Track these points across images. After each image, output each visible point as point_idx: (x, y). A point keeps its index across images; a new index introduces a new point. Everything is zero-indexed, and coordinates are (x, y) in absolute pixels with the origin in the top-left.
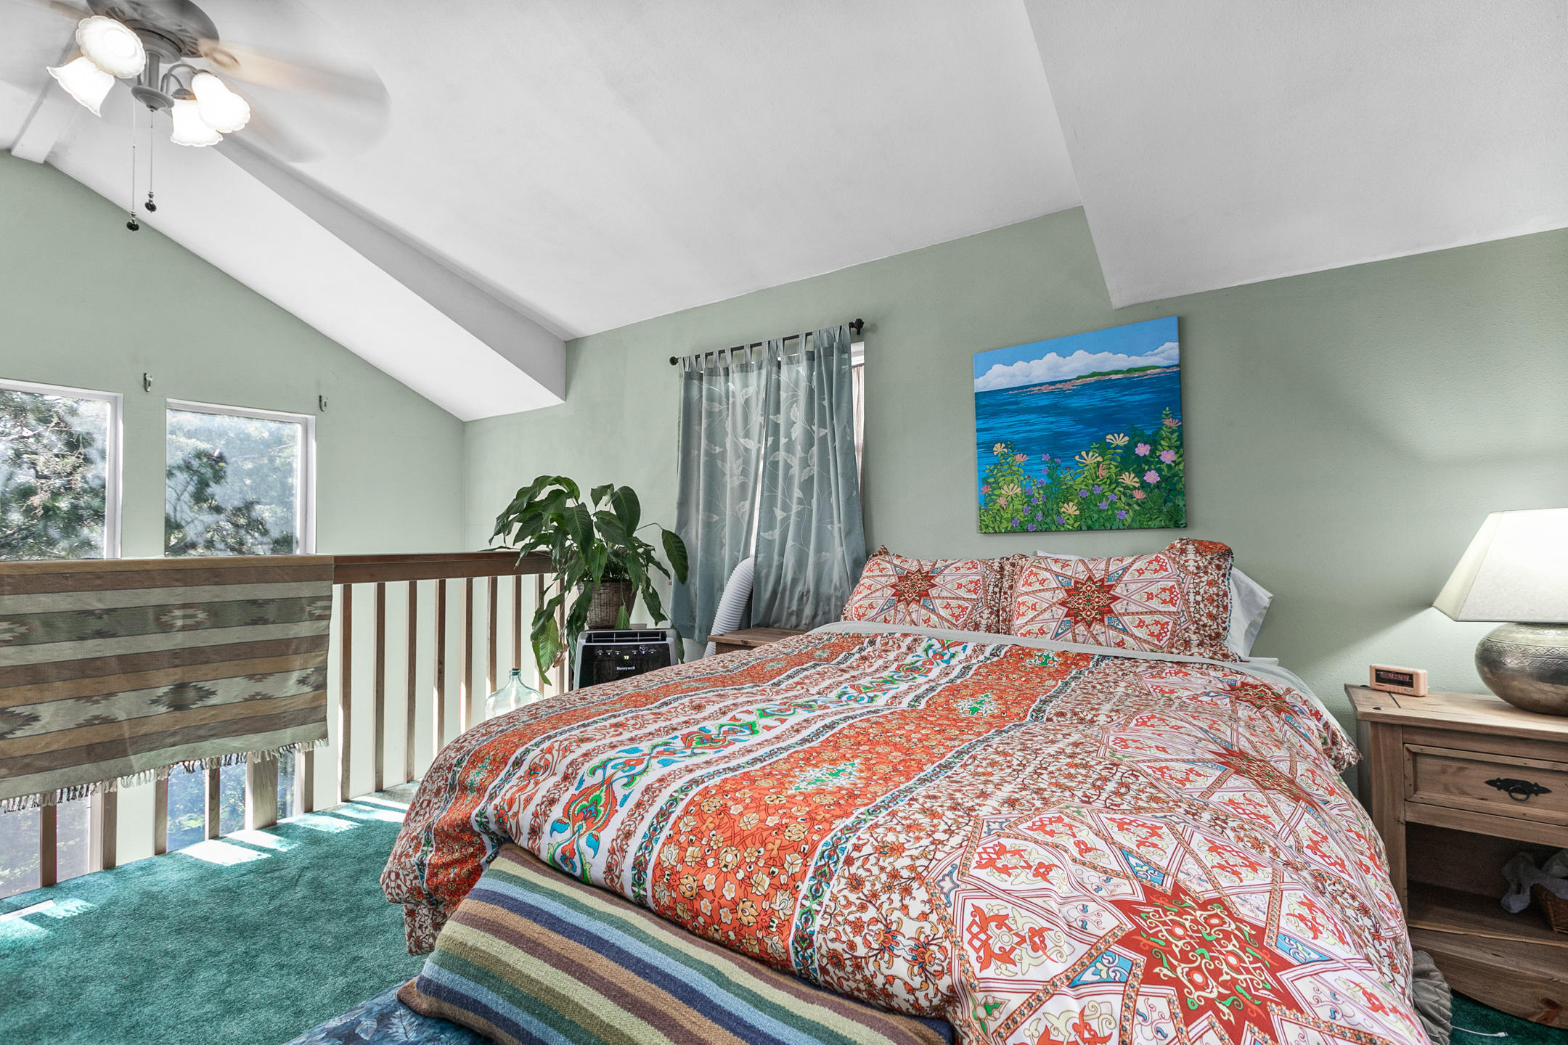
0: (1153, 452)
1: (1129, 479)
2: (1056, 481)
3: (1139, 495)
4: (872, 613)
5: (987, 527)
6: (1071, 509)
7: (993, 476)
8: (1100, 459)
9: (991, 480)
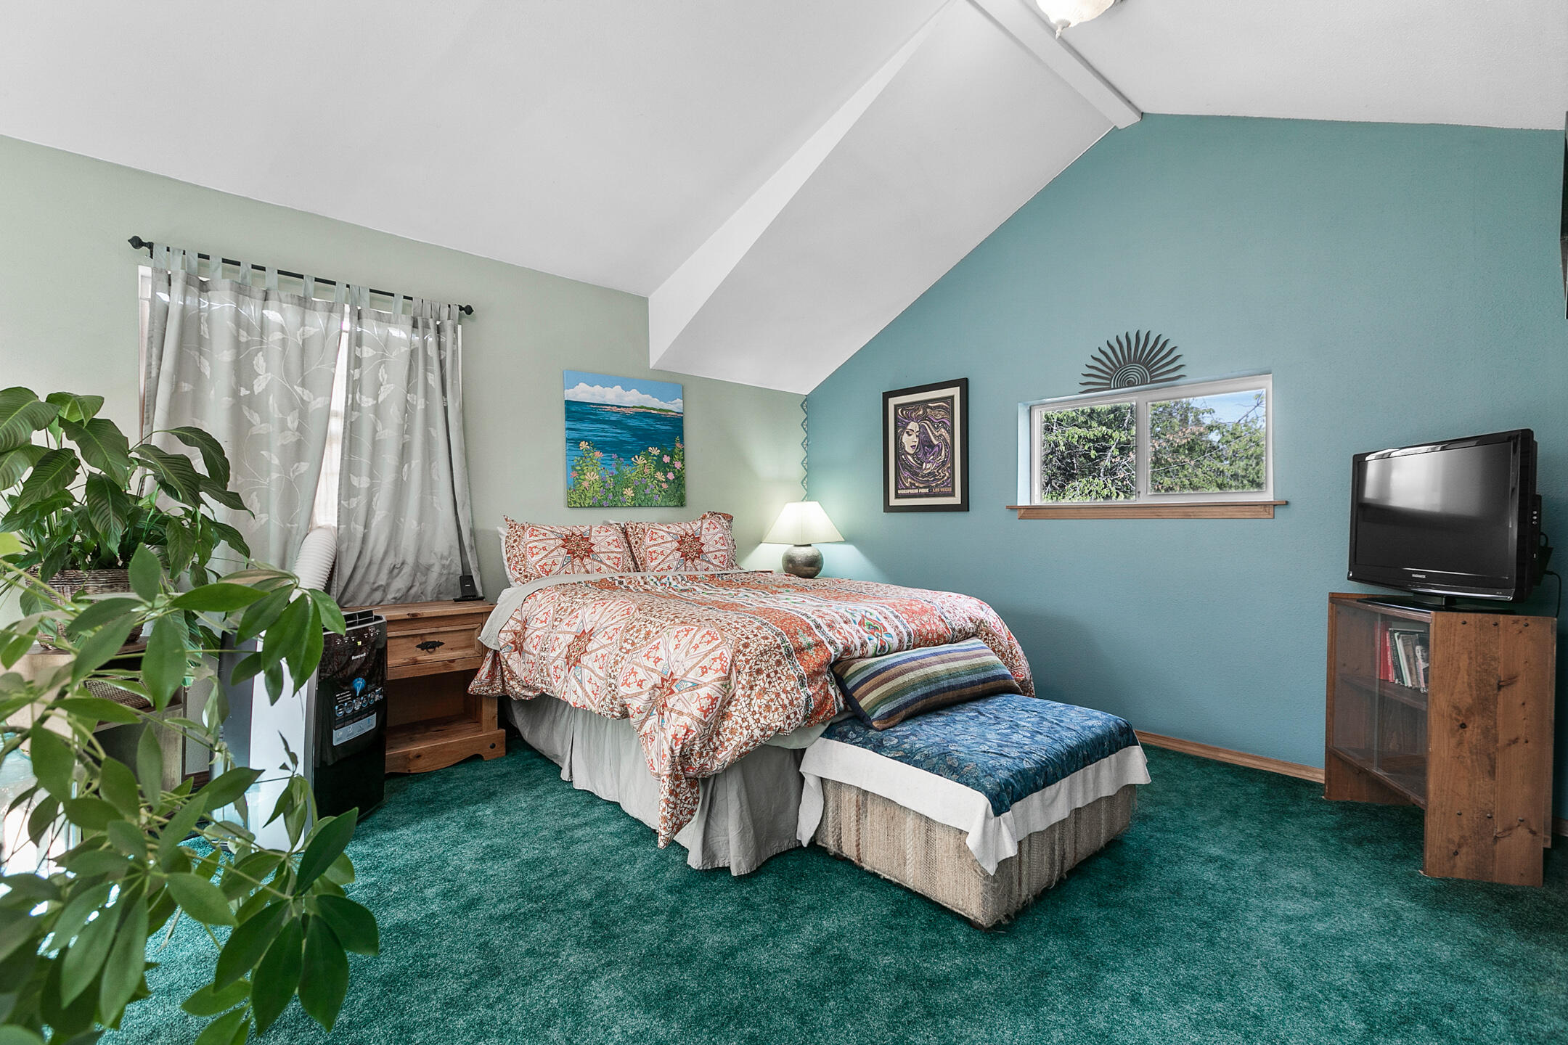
0: (671, 461)
1: (660, 476)
2: (621, 474)
3: (665, 486)
4: (556, 568)
5: (575, 502)
6: (629, 492)
7: (580, 465)
8: (645, 461)
9: (578, 468)
